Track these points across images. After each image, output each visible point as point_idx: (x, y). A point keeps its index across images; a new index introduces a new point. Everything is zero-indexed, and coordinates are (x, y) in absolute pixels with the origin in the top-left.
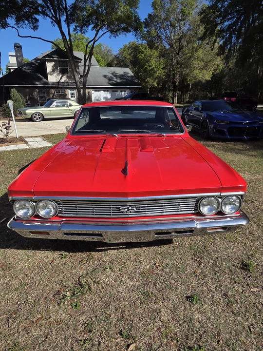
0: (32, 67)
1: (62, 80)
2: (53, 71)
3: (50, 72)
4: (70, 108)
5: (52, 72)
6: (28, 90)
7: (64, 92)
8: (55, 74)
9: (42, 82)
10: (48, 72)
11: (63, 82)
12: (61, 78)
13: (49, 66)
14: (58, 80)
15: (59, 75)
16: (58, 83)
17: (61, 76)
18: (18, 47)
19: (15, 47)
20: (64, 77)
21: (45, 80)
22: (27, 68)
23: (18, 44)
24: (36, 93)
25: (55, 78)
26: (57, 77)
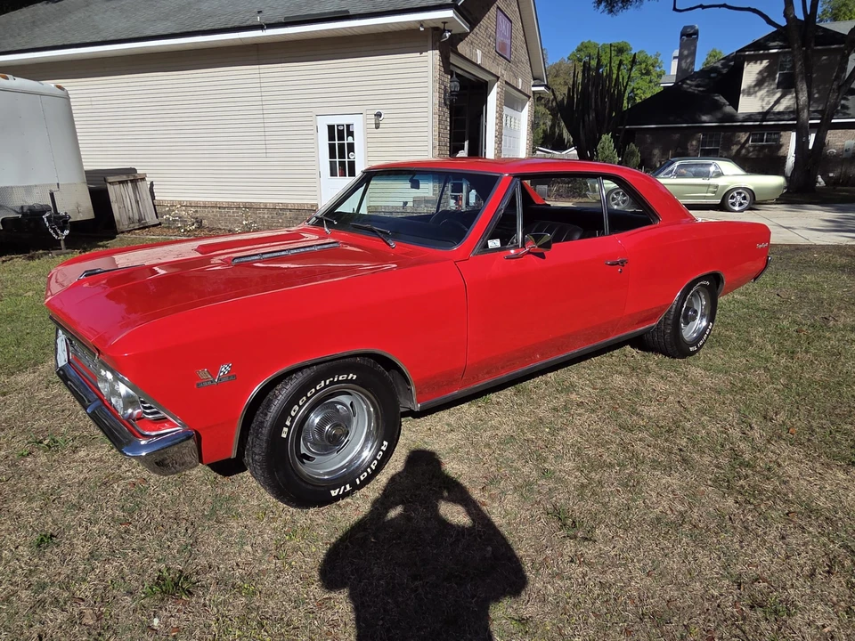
0: (710, 78)
1: (780, 108)
2: (759, 83)
3: (749, 87)
4: (713, 181)
5: (755, 86)
6: (677, 136)
7: (777, 140)
8: (763, 92)
9: (719, 115)
10: (744, 86)
11: (779, 113)
12: (777, 102)
13: (751, 73)
14: (767, 108)
15: (774, 93)
16: (764, 115)
17: (778, 95)
18: (689, 35)
19: (682, 35)
20: (789, 97)
21: (729, 109)
22: (694, 83)
23: (693, 27)
24: (694, 143)
25: (760, 103)
26: (767, 99)
